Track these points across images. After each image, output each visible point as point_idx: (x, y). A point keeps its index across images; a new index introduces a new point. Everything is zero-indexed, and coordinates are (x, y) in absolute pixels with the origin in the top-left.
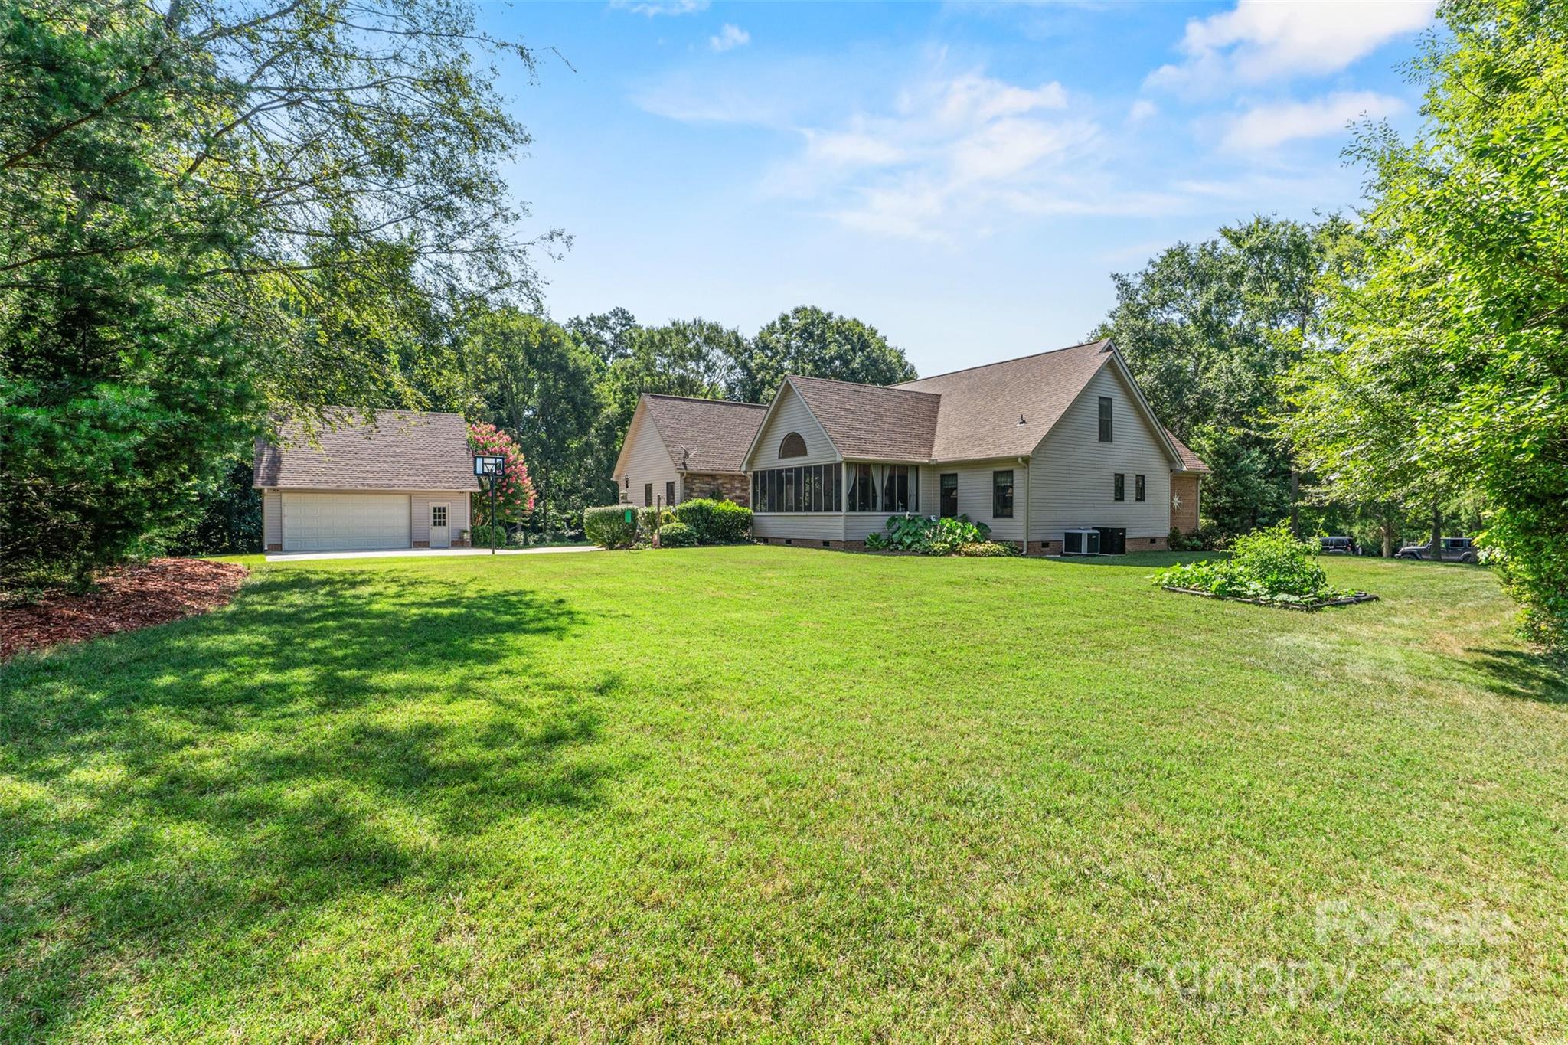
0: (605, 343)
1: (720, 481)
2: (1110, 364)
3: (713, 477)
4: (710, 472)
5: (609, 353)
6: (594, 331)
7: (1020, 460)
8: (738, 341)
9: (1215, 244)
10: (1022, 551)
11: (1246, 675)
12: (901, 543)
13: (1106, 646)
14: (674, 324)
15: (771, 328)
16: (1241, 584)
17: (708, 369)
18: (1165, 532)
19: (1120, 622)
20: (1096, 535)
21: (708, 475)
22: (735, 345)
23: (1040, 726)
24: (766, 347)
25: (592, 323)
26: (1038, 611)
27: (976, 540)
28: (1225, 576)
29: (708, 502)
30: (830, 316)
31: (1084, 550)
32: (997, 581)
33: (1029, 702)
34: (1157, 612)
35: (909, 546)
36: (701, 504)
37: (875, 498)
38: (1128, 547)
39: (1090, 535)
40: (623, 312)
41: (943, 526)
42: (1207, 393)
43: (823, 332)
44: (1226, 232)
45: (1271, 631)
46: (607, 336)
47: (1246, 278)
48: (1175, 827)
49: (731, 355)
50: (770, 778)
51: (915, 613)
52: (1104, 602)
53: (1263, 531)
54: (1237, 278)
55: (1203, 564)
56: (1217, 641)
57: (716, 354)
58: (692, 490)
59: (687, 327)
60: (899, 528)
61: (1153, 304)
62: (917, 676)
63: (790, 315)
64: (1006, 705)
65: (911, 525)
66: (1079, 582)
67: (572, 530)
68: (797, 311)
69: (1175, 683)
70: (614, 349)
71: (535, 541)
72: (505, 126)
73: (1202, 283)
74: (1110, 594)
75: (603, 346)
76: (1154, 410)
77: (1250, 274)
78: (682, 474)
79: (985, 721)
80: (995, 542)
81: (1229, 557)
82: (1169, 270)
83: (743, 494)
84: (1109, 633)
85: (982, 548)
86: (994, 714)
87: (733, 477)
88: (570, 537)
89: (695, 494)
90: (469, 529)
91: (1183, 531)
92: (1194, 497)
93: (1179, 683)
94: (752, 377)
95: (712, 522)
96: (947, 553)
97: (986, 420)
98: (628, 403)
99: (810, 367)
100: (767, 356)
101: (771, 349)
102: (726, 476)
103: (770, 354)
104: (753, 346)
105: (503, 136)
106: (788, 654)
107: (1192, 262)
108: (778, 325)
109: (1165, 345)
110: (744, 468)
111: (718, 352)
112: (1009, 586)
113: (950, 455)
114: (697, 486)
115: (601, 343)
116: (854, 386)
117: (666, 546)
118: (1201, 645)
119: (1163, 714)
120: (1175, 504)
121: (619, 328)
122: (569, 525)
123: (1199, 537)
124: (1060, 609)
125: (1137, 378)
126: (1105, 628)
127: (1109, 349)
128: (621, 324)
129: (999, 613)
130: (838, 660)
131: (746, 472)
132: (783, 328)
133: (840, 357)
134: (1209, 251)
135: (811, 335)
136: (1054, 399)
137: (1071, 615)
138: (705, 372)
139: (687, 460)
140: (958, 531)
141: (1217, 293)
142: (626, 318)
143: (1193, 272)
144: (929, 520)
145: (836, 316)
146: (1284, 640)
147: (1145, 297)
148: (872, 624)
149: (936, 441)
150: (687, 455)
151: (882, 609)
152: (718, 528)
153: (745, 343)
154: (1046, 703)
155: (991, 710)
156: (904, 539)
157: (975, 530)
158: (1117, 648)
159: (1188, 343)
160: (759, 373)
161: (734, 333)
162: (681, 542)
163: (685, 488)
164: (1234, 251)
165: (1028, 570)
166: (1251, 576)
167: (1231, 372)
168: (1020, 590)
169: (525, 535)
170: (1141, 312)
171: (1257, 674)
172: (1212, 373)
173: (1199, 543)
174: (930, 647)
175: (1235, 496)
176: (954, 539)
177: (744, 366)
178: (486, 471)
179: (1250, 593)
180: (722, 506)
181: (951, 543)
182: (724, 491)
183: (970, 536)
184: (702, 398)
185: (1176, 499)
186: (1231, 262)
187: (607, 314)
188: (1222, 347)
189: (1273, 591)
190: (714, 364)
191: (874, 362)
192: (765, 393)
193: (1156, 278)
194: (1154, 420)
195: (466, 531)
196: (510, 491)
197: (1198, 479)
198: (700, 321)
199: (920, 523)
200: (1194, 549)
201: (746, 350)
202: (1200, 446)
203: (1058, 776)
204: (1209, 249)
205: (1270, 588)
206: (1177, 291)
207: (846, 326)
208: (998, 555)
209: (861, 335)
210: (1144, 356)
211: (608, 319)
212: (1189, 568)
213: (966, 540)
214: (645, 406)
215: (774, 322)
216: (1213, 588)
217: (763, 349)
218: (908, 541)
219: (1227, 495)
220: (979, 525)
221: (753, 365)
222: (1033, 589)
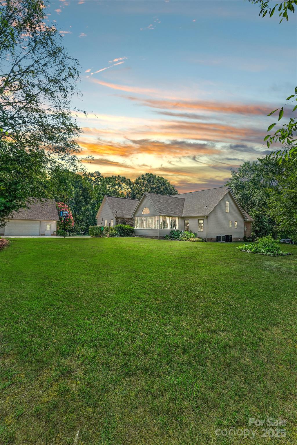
0: (93, 180)
1: (125, 220)
2: (229, 193)
3: (124, 218)
4: (123, 217)
5: (94, 183)
6: (90, 177)
7: (205, 217)
8: (130, 182)
9: (256, 162)
10: (205, 240)
11: (257, 270)
12: (174, 238)
13: (225, 263)
14: (113, 176)
15: (139, 178)
16: (259, 250)
17: (121, 189)
18: (243, 236)
19: (229, 258)
20: (224, 237)
21: (122, 218)
22: (129, 183)
23: (209, 278)
24: (138, 183)
25: (89, 175)
26: (209, 255)
27: (193, 237)
28: (256, 248)
29: (122, 225)
30: (155, 176)
31: (221, 241)
32: (199, 248)
33: (207, 273)
34: (238, 256)
35: (176, 238)
36: (121, 226)
37: (167, 225)
38: (233, 240)
39: (223, 237)
40: (98, 172)
41: (185, 233)
42: (254, 200)
43: (154, 180)
44: (259, 159)
45: (265, 261)
46: (93, 178)
47: (264, 171)
48: (236, 295)
49: (128, 185)
50: (153, 285)
51: (180, 254)
52: (226, 253)
53: (265, 237)
54: (262, 171)
55: (250, 244)
56: (252, 263)
57: (124, 185)
58: (118, 222)
59: (116, 177)
60: (174, 233)
61: (241, 176)
62: (181, 268)
63: (145, 175)
64: (202, 274)
65: (177, 233)
66: (220, 248)
67: (82, 232)
68: (146, 174)
69: (240, 271)
70: (95, 182)
71: (72, 235)
72: (77, 128)
73: (253, 171)
74: (227, 251)
75: (92, 181)
76: (240, 204)
77: (265, 170)
78: (115, 217)
79: (197, 277)
80: (198, 238)
81: (257, 243)
82: (245, 168)
83: (131, 223)
84: (226, 260)
85: (195, 239)
86: (199, 276)
87: (129, 219)
88: (82, 234)
89: (119, 223)
90: (56, 231)
91: (247, 236)
92: (250, 228)
93: (241, 271)
94: (133, 191)
95: (124, 231)
96: (186, 240)
97: (197, 206)
98: (99, 197)
99: (150, 189)
100: (138, 186)
101: (139, 184)
102: (127, 218)
103: (139, 185)
104: (134, 183)
105: (77, 131)
106: (150, 263)
107: (251, 166)
108: (141, 178)
109: (243, 188)
110: (132, 217)
111: (124, 184)
112: (202, 249)
113: (187, 215)
114: (119, 221)
115: (92, 180)
116: (162, 196)
117: (111, 237)
118: (248, 263)
119: (237, 277)
120: (245, 229)
121: (97, 177)
122: (81, 230)
123: (251, 238)
124: (215, 255)
125: (236, 196)
126: (225, 259)
127: (229, 189)
128: (97, 175)
129: (200, 255)
130: (163, 264)
131: (133, 217)
132: (142, 178)
133: (158, 187)
134: (255, 164)
135: (150, 181)
136: (214, 201)
137: (217, 256)
138: (121, 190)
139: (117, 214)
140: (189, 235)
141: (257, 174)
142: (99, 174)
143: (250, 168)
144: (181, 232)
145: (157, 176)
146: (268, 263)
147: (239, 175)
148: (169, 257)
149: (184, 211)
150: (117, 212)
151: (171, 253)
152: (125, 232)
153: (132, 182)
154: (211, 274)
155: (199, 275)
156: (175, 237)
157: (194, 235)
158: (228, 263)
159: (249, 187)
160: (135, 190)
161: (129, 179)
162: (115, 236)
163: (116, 221)
164: (261, 164)
165: (207, 245)
166: (262, 248)
167: (260, 195)
168: (205, 250)
169: (69, 233)
170: (237, 178)
171: (259, 270)
172: (255, 195)
173: (251, 240)
174: (183, 262)
175: (261, 228)
176: (188, 237)
177: (131, 188)
178: (63, 215)
179: (261, 252)
180: (126, 226)
181: (187, 238)
182: (126, 222)
183: (192, 236)
184: (119, 197)
185: (245, 228)
186: (260, 167)
187: (94, 173)
188: (258, 189)
189: (267, 252)
190: (123, 188)
191: (167, 189)
192: (137, 196)
193: (241, 170)
194: (240, 207)
195: (55, 231)
196: (67, 221)
197: (251, 223)
198: (120, 176)
199: (179, 232)
200: (250, 241)
201: (132, 184)
202: (252, 214)
203: (213, 287)
204: (255, 163)
205: (266, 251)
206: (247, 173)
207: (160, 179)
208: (199, 241)
209: (164, 181)
210: (238, 190)
211: (94, 174)
212: (247, 246)
213: (191, 237)
214: (105, 199)
215: (140, 177)
216: (253, 251)
217: (137, 184)
218: (176, 237)
219: (259, 227)
220: (194, 233)
221: (134, 188)
222: (208, 250)
